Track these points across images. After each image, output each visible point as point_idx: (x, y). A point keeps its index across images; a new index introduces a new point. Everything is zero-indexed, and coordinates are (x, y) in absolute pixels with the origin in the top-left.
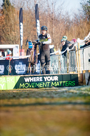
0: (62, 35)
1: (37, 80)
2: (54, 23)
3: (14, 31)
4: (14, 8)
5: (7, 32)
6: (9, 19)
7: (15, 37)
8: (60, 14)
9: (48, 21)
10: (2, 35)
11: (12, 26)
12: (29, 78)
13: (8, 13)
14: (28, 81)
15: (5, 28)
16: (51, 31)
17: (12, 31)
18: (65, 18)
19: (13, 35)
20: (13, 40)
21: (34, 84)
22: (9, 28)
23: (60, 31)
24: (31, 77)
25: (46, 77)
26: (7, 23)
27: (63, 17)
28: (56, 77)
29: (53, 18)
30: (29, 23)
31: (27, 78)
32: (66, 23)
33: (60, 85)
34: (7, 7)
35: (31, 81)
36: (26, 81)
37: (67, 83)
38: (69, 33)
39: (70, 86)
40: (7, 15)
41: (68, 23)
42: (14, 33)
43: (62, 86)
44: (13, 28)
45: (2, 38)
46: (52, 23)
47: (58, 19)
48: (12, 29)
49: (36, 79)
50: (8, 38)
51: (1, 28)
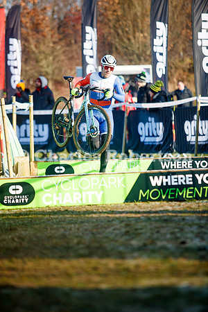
1: (180, 181)
3: (142, 32)
5: (125, 34)
6: (131, 4)
10: (113, 42)
11: (136, 20)
12: (161, 177)
14: (159, 184)
15: (120, 25)
17: (136, 30)
19: (139, 42)
20: (141, 52)
21: (172, 191)
22: (131, 24)
25: (202, 175)
26: (127, 12)
30: (178, 12)
31: (156, 177)
35: (165, 184)
36: (154, 184)
42: (141, 35)
44: (140, 25)
45: (114, 49)
48: (138, 27)
49: (176, 180)
50: (127, 48)
51: (111, 25)
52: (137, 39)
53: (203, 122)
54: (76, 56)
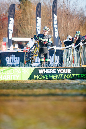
0: (76, 30)
1: (51, 72)
2: (68, 19)
3: (30, 25)
4: (31, 3)
5: (24, 26)
6: (26, 14)
7: (31, 30)
8: (75, 10)
9: (63, 16)
10: (18, 29)
11: (28, 20)
12: (43, 70)
13: (25, 8)
14: (42, 73)
15: (21, 22)
16: (66, 26)
17: (28, 24)
18: (79, 14)
19: (29, 29)
20: (29, 33)
21: (47, 76)
22: (26, 22)
23: (74, 26)
24: (45, 69)
25: (60, 70)
26: (24, 17)
27: (77, 13)
28: (68, 70)
29: (68, 14)
30: (45, 18)
31: (41, 70)
32: (80, 18)
33: (72, 77)
34: (24, 2)
35: (44, 73)
36: (40, 73)
37: (80, 76)
38: (83, 28)
39: (82, 79)
40: (24, 9)
41: (82, 19)
42: (30, 26)
43: (74, 78)
45: (18, 32)
46: (67, 19)
47: (73, 14)
48: (29, 23)
49: (49, 71)
50: (24, 31)
51: (18, 22)
52: (28, 28)
53: (57, 56)
54: (3, 34)
